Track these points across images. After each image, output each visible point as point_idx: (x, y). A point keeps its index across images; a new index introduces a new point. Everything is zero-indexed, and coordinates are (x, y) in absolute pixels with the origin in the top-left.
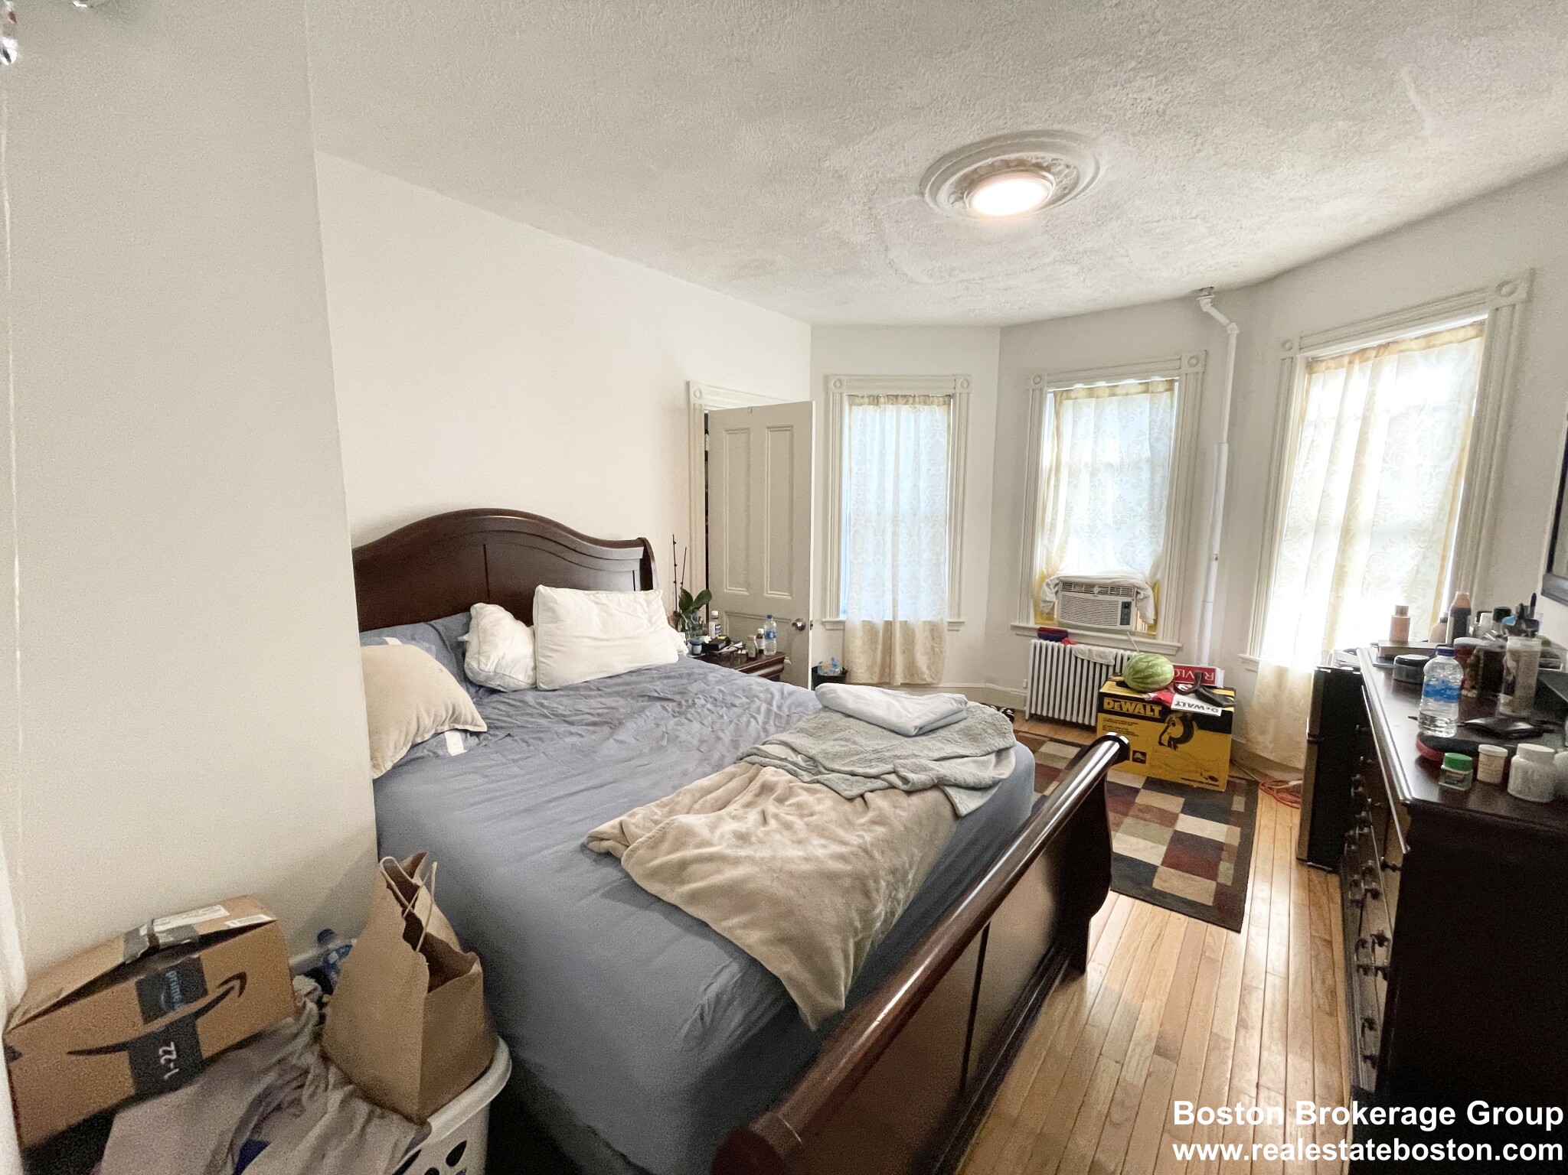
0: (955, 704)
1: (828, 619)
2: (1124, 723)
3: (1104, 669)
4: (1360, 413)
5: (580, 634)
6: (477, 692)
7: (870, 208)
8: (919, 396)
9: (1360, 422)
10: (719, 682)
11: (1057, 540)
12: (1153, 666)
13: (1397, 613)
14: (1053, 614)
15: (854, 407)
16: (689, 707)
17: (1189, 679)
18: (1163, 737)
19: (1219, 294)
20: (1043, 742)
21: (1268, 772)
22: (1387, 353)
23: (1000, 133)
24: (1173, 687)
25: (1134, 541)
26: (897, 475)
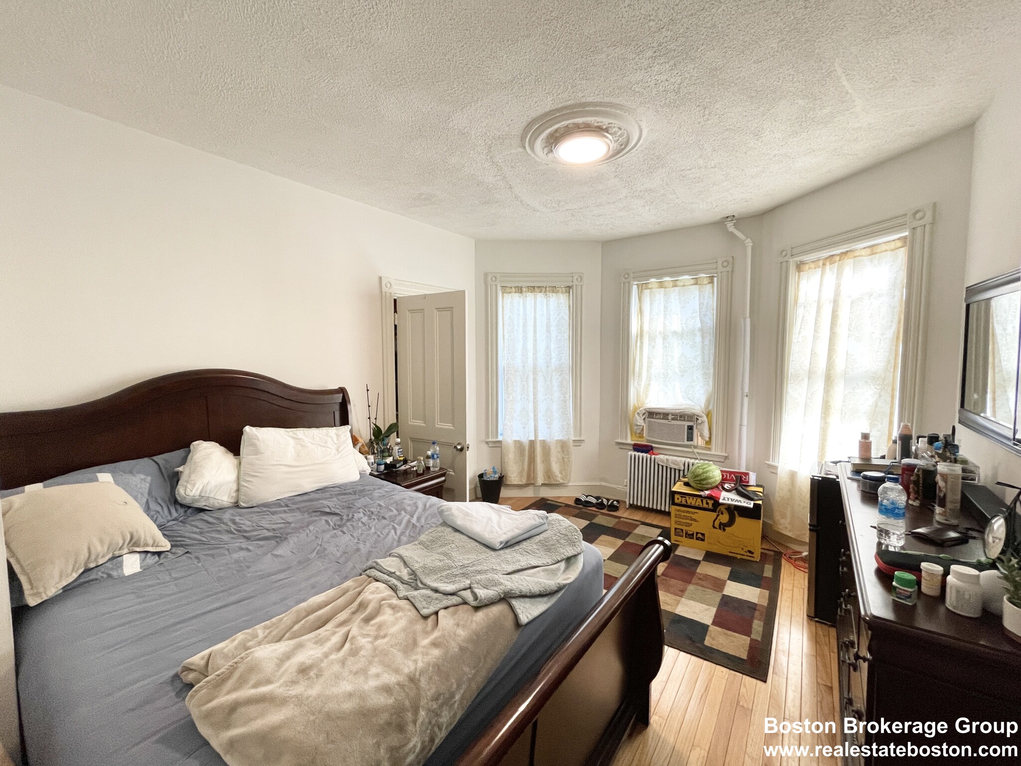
0: (537, 519)
1: (490, 439)
2: (688, 512)
3: (677, 472)
4: (832, 298)
5: (276, 463)
6: (186, 512)
7: (491, 157)
8: (549, 287)
9: (832, 304)
10: (382, 497)
11: (643, 384)
12: (706, 472)
13: (862, 438)
14: (643, 434)
15: (506, 295)
16: (348, 520)
17: (732, 480)
18: (715, 523)
19: (740, 220)
20: (637, 526)
21: (788, 545)
22: (846, 258)
23: (569, 103)
24: (721, 486)
25: (693, 384)
26: (535, 340)
